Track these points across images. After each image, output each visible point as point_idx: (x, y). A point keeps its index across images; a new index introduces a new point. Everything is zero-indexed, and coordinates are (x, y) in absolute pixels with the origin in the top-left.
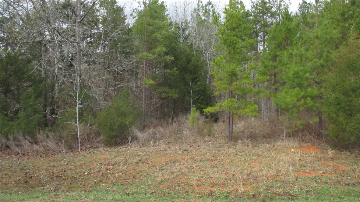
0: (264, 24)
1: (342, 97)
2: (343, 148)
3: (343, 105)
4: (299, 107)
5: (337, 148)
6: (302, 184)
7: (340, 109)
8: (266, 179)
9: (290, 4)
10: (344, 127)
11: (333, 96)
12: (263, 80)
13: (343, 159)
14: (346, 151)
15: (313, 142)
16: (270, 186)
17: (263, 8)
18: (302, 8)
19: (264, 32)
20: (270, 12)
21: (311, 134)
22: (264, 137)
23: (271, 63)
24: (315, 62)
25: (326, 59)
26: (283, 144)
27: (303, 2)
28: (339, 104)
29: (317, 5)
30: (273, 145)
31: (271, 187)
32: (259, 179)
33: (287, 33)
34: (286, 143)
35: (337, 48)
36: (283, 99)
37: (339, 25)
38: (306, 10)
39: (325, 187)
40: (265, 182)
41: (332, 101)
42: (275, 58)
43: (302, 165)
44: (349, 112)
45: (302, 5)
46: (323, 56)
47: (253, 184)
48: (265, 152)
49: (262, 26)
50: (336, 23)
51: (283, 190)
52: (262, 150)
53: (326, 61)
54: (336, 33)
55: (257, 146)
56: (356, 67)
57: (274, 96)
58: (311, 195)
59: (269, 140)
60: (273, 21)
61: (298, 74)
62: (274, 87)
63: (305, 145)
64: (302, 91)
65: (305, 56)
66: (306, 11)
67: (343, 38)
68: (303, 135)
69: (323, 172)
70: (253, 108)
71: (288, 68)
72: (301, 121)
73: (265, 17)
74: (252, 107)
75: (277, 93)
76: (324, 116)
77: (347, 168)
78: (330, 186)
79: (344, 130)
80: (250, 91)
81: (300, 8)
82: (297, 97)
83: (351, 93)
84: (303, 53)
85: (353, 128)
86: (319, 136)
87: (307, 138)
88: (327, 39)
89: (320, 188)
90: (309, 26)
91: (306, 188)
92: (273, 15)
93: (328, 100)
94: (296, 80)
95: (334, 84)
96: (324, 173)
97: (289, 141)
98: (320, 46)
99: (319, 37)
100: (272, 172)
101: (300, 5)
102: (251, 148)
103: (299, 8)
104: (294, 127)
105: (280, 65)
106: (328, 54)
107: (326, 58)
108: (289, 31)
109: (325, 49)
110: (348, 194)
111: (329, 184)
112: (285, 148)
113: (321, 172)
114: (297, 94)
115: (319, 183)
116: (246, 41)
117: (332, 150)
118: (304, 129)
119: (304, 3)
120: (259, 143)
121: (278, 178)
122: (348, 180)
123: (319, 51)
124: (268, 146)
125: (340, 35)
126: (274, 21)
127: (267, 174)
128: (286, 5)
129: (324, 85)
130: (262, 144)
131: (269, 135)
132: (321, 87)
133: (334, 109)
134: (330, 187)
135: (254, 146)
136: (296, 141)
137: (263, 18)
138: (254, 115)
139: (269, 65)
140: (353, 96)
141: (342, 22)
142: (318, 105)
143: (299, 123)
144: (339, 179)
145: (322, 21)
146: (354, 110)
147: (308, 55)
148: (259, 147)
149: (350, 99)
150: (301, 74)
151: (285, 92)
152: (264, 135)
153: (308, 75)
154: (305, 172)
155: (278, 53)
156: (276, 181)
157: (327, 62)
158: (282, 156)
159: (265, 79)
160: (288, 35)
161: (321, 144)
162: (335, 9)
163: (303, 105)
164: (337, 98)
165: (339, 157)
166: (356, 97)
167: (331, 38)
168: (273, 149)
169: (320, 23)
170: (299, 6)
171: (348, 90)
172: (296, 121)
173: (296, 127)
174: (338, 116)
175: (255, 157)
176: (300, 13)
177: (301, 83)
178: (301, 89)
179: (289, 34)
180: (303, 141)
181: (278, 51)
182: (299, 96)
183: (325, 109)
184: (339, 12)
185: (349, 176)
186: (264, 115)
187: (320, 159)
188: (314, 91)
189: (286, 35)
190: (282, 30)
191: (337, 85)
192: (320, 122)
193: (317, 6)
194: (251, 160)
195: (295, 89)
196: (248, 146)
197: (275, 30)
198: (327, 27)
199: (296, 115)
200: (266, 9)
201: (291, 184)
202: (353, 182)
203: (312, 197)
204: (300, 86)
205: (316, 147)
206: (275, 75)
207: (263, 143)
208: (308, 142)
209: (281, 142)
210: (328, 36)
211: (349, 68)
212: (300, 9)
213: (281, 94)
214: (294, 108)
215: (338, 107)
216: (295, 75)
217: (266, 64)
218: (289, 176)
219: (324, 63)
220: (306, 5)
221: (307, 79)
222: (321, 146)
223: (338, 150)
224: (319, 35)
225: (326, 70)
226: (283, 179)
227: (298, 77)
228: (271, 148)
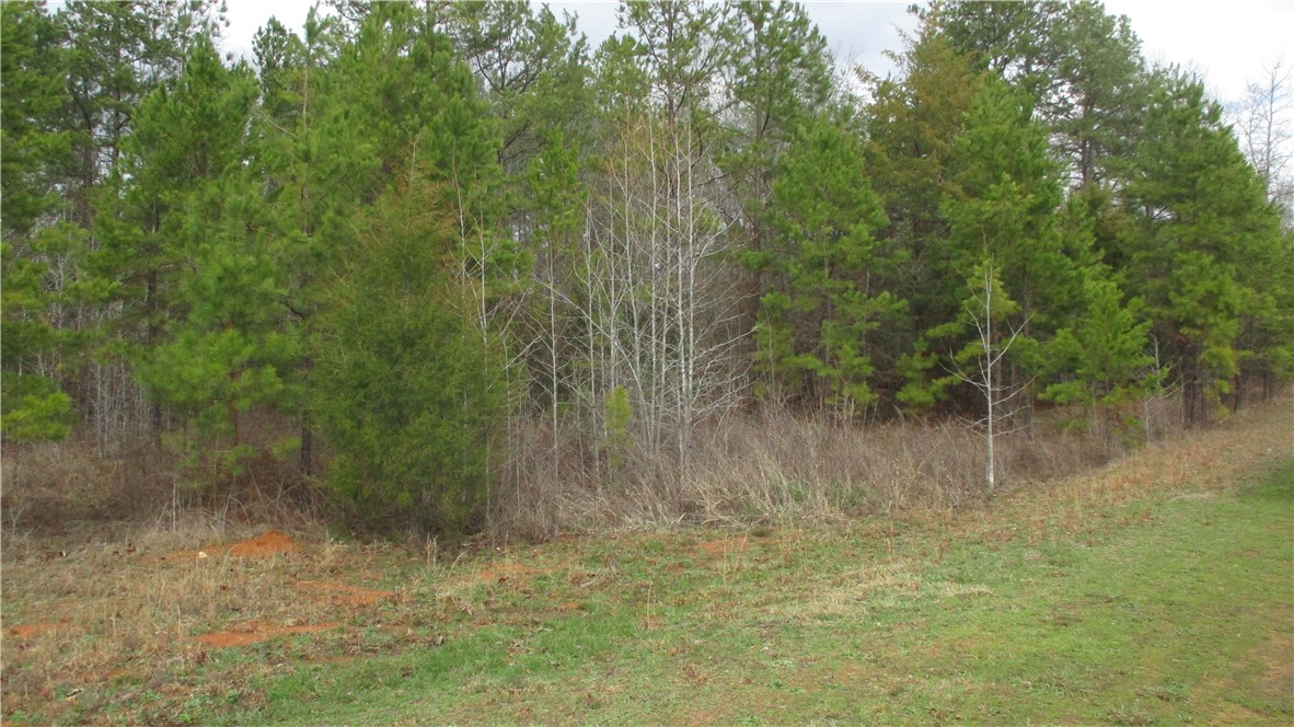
0: (118, 80)
1: (372, 361)
2: (371, 530)
3: (374, 388)
4: (234, 397)
5: (353, 534)
6: (217, 677)
7: (364, 403)
8: (79, 680)
9: (224, 22)
10: (377, 460)
11: (347, 358)
12: (94, 295)
13: (368, 568)
14: (380, 540)
15: (279, 517)
16: (89, 706)
17: (116, 17)
18: (268, 46)
19: (119, 109)
20: (146, 41)
21: (271, 492)
22: (96, 516)
23: (137, 231)
24: (295, 240)
25: (331, 236)
26: (165, 536)
27: (271, 27)
28: (363, 385)
29: (310, 48)
30: (127, 543)
31: (94, 710)
32: (49, 684)
33: (200, 127)
34: (179, 533)
35: (368, 200)
36: (176, 369)
37: (375, 126)
38: (280, 56)
39: (299, 670)
40: (75, 693)
41: (342, 376)
42: (153, 213)
43: (227, 606)
44: (393, 412)
45: (268, 39)
46: (321, 223)
47: (18, 712)
48: (94, 573)
49: (110, 87)
50: (367, 116)
51: (144, 712)
52: (77, 566)
53: (329, 241)
54: (366, 151)
55: (61, 554)
56: (418, 266)
57: (144, 358)
58: (246, 708)
59: (114, 524)
60: (158, 73)
61: (236, 278)
62: (145, 323)
63: (248, 533)
64: (247, 342)
65: (262, 215)
66: (281, 62)
67: (386, 169)
68: (243, 499)
69: (299, 621)
70: (48, 404)
71: (205, 254)
72: (241, 447)
73: (124, 53)
74: (43, 404)
75: (154, 346)
76: (319, 428)
77: (374, 597)
78: (312, 667)
79: (376, 473)
80: (39, 336)
81: (260, 47)
82: (230, 362)
83: (399, 350)
84: (254, 205)
85: (404, 465)
86: (299, 496)
87: (258, 507)
88: (338, 166)
89: (281, 677)
90: (289, 114)
91: (232, 688)
92: (157, 51)
93: (332, 372)
94: (230, 302)
95: (350, 317)
96: (299, 623)
97: (191, 522)
98: (314, 188)
99: (314, 159)
100: (109, 650)
101: (260, 33)
102: (32, 566)
103: (256, 44)
104: (214, 471)
105: (172, 243)
106: (339, 218)
107: (329, 230)
108: (208, 120)
109: (329, 200)
110: (368, 681)
111: (313, 659)
112: (173, 549)
113: (290, 620)
114: (230, 350)
115: (280, 662)
116: (25, 138)
117: (337, 540)
118: (249, 477)
119: (274, 30)
120: (68, 544)
121: (128, 670)
122: (374, 635)
123: (309, 205)
124: (108, 548)
125: (378, 162)
126: (162, 74)
127: (84, 663)
128: (210, 23)
129: (322, 320)
130: (81, 547)
131: (116, 505)
132: (311, 330)
133: (349, 401)
134: (315, 670)
135: (50, 556)
136: (215, 523)
137: (117, 55)
138: (51, 432)
139: (131, 238)
140: (407, 358)
141: (385, 118)
142: (297, 388)
143: (230, 456)
144: (345, 636)
145: (324, 104)
146: (407, 403)
147: (274, 213)
148: (69, 557)
149: (397, 369)
150: (245, 279)
151: (187, 342)
152: (97, 507)
153: (269, 284)
154: (233, 631)
155: (166, 197)
156: (119, 682)
157: (332, 246)
158: (160, 583)
159: (104, 289)
160: (206, 134)
161: (304, 524)
162: (366, 73)
163: (247, 391)
164: (359, 365)
165: (356, 563)
166: (415, 363)
167: (351, 165)
168: (125, 560)
169: (320, 110)
170: (259, 38)
171: (392, 338)
172: (221, 447)
173: (219, 472)
174: (360, 424)
175: (46, 601)
176: (261, 63)
177: (248, 311)
178: (244, 334)
179: (209, 130)
180: (242, 518)
181: (167, 188)
182: (236, 360)
183: (319, 401)
184: (378, 84)
185: (379, 622)
186: (103, 431)
187: (295, 575)
188: (288, 342)
189: (196, 134)
190: (183, 114)
191: (360, 320)
192: (306, 447)
193: (312, 51)
194: (23, 613)
195: (224, 335)
196: (20, 558)
197: (158, 109)
198: (339, 126)
199: (223, 426)
200: (128, 25)
201: (177, 685)
202: (387, 638)
203: (250, 715)
204: (241, 321)
205: (287, 535)
206: (152, 277)
207: (89, 541)
208: (262, 520)
209: (160, 531)
210: (341, 158)
211: (398, 266)
212: (260, 51)
213: (172, 352)
214: (215, 401)
215: (360, 398)
216: (226, 283)
217: (116, 232)
218: (171, 656)
219: (324, 248)
220: (282, 41)
221: (266, 298)
222: (305, 530)
223: (357, 537)
224: (314, 150)
225: (330, 271)
226: (148, 670)
227: (232, 291)
228: (116, 557)
